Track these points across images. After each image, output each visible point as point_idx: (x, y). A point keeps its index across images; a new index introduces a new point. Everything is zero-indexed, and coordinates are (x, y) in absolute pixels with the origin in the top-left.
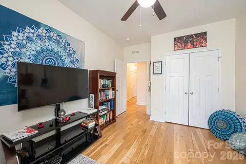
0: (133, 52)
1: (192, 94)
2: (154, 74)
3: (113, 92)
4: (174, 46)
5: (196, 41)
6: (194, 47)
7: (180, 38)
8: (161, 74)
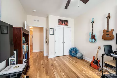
0: (35, 20)
1: (64, 43)
2: (50, 34)
3: (28, 46)
4: (59, 23)
5: (66, 23)
6: (65, 25)
7: (61, 20)
8: (54, 34)
